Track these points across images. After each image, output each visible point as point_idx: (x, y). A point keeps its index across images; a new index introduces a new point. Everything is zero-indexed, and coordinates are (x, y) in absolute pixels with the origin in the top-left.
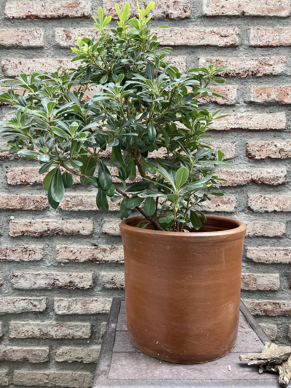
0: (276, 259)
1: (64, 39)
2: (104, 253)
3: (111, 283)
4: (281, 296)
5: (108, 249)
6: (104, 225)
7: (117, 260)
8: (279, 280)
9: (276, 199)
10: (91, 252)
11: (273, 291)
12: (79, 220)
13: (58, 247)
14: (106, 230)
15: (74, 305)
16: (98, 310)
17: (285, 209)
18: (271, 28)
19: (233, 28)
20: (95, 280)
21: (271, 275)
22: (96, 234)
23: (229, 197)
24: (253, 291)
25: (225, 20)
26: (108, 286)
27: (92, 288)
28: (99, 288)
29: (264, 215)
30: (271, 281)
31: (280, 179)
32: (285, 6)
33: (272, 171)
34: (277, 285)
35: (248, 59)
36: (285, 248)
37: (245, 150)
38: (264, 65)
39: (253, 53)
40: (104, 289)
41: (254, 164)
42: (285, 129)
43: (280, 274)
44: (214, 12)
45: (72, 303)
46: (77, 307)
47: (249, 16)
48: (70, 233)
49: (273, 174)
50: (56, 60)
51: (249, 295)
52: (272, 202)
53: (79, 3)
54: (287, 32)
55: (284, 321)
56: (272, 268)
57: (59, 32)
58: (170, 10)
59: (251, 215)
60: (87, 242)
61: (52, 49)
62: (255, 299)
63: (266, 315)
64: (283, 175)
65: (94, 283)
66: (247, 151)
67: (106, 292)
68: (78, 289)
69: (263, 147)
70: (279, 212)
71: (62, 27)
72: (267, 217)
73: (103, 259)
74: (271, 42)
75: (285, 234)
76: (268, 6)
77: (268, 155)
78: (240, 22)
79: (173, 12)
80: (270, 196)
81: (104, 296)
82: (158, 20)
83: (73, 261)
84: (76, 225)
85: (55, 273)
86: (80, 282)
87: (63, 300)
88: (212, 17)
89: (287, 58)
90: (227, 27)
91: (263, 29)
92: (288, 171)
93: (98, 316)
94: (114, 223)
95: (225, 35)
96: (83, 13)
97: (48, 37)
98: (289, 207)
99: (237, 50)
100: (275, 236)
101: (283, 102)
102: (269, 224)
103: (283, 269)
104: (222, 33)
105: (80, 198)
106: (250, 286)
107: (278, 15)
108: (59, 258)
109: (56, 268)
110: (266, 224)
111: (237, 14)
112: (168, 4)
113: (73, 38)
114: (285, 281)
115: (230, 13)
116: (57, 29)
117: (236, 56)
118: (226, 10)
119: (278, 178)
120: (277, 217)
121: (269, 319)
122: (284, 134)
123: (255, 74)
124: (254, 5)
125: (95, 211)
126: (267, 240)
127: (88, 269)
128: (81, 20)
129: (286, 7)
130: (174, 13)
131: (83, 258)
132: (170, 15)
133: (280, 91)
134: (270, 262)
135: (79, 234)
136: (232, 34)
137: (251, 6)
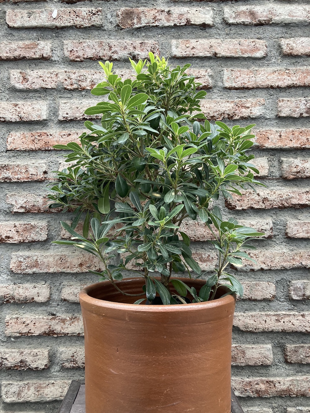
0: (267, 327)
1: (21, 81)
2: (62, 324)
3: (71, 361)
4: (275, 372)
5: (68, 318)
6: (64, 290)
7: (78, 333)
8: (272, 353)
9: (262, 255)
10: (47, 324)
11: (265, 367)
12: (34, 284)
13: (8, 318)
14: (65, 296)
15: (26, 391)
16: (54, 396)
17: (273, 267)
18: (245, 70)
19: (205, 70)
20: (52, 358)
21: (262, 346)
22: (54, 300)
23: (209, 253)
24: (242, 366)
25: (196, 62)
26: (67, 365)
27: (49, 368)
28: (57, 368)
29: (250, 274)
30: (263, 354)
31: (266, 232)
32: (259, 46)
33: (256, 223)
34: (269, 359)
35: (223, 101)
36: (276, 313)
37: (225, 200)
38: (240, 107)
39: (228, 95)
40: (63, 369)
41: (234, 216)
42: (268, 177)
43: (273, 344)
44: (184, 53)
45: (23, 388)
46: (30, 393)
47: (221, 57)
48: (23, 300)
49: (258, 227)
50: (11, 104)
51: (237, 372)
52: (257, 259)
53: (38, 44)
54: (263, 73)
55: (280, 403)
56: (262, 338)
57: (15, 74)
58: (136, 51)
59: (235, 274)
60: (44, 311)
61: (7, 92)
62: (245, 377)
63: (259, 396)
64: (268, 227)
65: (51, 361)
66: (226, 201)
67: (65, 373)
68: (30, 369)
69: (244, 196)
70: (267, 270)
71: (18, 69)
72: (253, 276)
73: (62, 331)
74: (246, 84)
75: (275, 296)
76: (241, 47)
77: (250, 205)
78: (212, 63)
79: (139, 53)
80: (255, 251)
81: (63, 378)
82: (124, 61)
83: (25, 335)
84: (29, 291)
85: (3, 350)
86: (34, 361)
87: (12, 384)
88: (182, 58)
89: (265, 100)
90: (199, 69)
91: (238, 70)
92: (274, 223)
93: (55, 404)
94: (75, 287)
95: (197, 76)
96: (41, 55)
97: (3, 79)
98: (277, 264)
99: (210, 92)
100: (264, 299)
101: (263, 146)
102: (256, 285)
103: (275, 338)
104: (193, 74)
105: (35, 258)
106: (238, 361)
107: (253, 56)
108: (8, 332)
109: (5, 344)
110: (252, 285)
111: (209, 55)
112: (135, 45)
113: (30, 80)
114: (279, 353)
115: (201, 54)
116: (13, 71)
117: (209, 99)
118: (197, 51)
119: (263, 231)
120: (265, 277)
121: (262, 401)
122: (267, 181)
123: (232, 117)
124: (227, 46)
125: (52, 273)
126: (255, 303)
127: (43, 344)
128: (39, 62)
129: (261, 47)
130: (141, 54)
131: (38, 330)
132: (136, 56)
133: (260, 135)
134: (260, 330)
135: (33, 302)
136: (204, 76)
137: (223, 47)
